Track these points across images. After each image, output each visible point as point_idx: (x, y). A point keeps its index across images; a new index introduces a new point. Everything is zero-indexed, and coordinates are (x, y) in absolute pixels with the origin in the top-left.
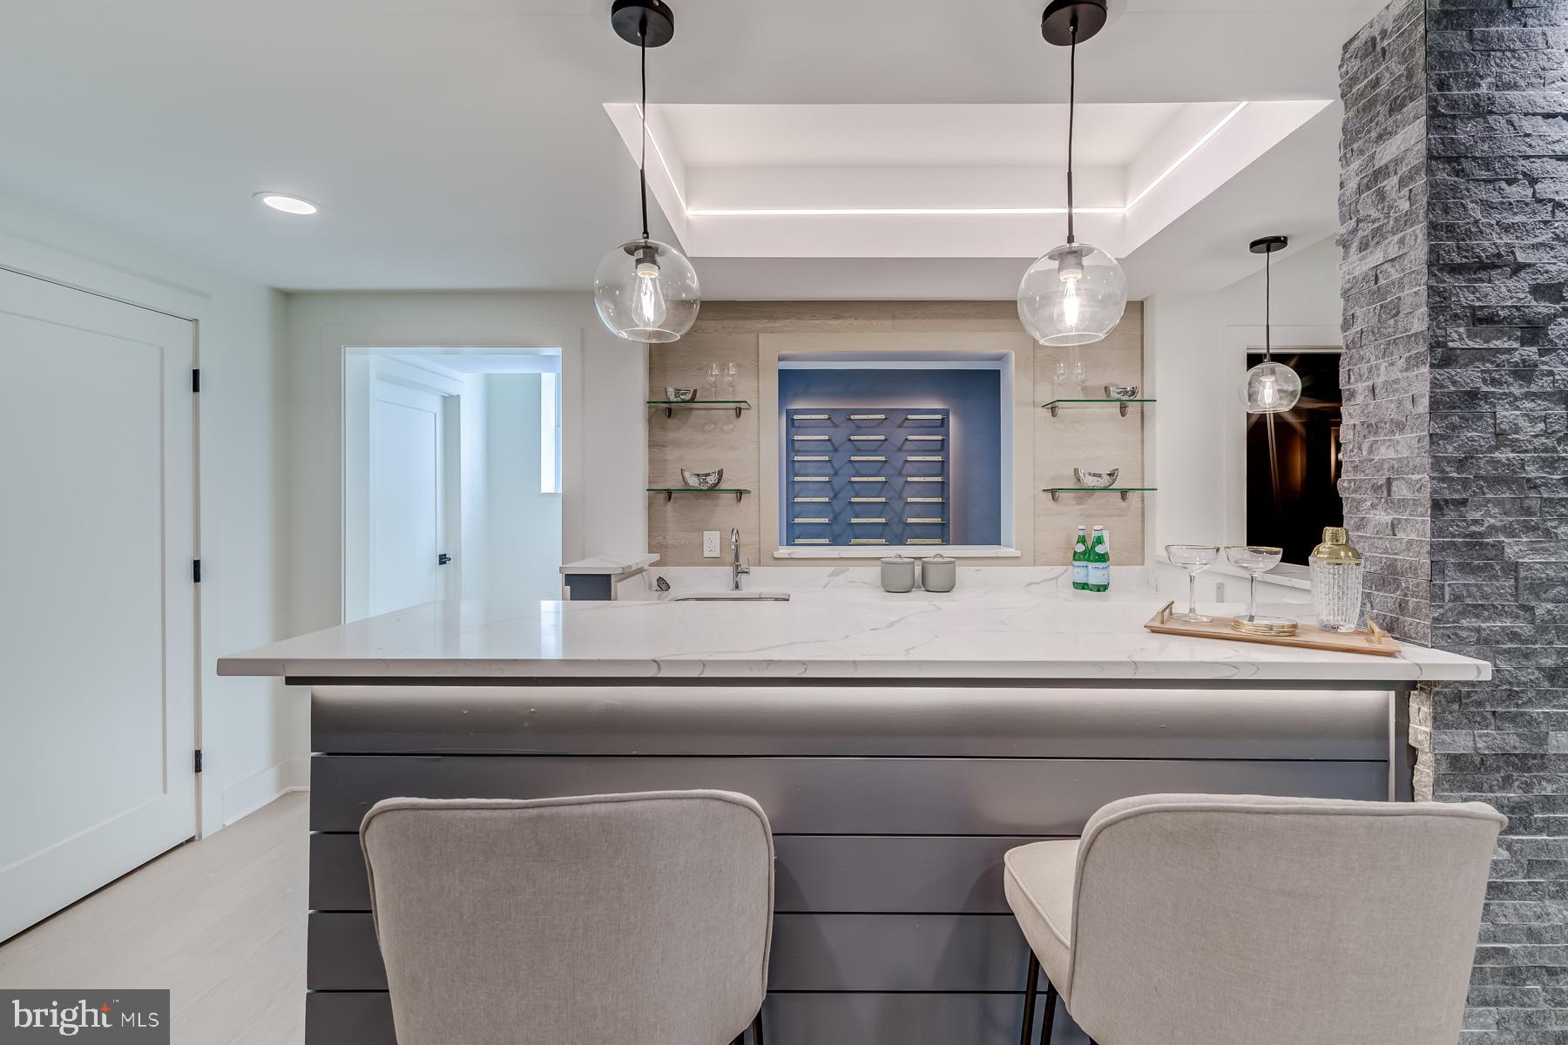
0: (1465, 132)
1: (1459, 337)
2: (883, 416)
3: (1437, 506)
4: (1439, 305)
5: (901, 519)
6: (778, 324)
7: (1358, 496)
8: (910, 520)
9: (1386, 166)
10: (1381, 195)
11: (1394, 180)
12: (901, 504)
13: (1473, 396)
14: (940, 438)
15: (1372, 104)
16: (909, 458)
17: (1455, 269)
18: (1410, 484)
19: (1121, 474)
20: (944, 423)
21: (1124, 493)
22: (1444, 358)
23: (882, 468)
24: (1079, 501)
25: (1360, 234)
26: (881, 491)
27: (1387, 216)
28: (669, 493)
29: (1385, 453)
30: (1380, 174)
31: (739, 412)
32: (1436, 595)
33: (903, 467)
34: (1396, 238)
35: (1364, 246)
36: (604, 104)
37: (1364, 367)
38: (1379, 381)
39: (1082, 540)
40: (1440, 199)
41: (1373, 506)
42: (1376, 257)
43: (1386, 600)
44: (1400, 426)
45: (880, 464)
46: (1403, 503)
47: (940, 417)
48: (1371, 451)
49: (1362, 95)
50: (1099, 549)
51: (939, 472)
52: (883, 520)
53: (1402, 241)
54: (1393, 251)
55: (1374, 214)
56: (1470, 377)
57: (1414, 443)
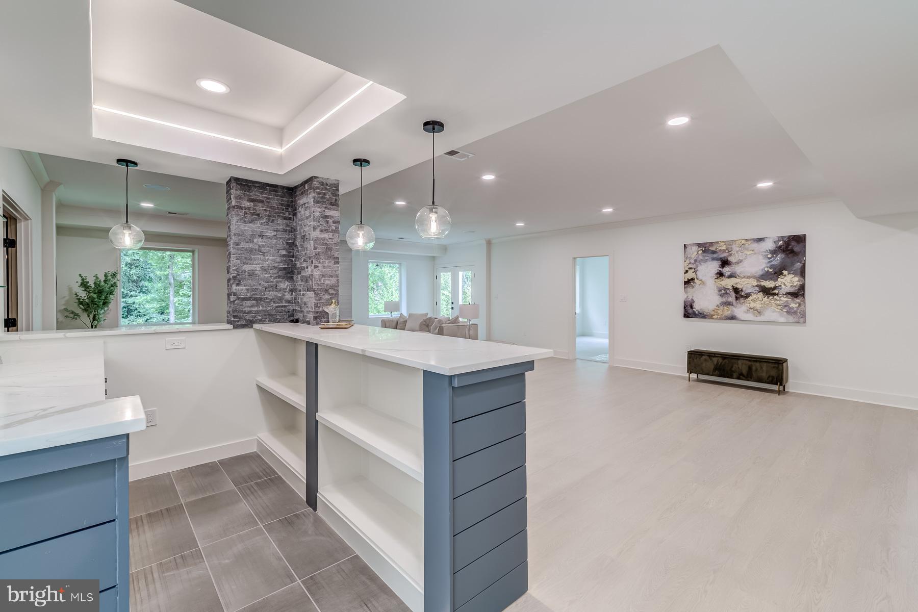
7: (320, 292)
9: (328, 216)
10: (327, 222)
11: (331, 221)
15: (324, 198)
18: (334, 289)
25: (320, 228)
27: (329, 227)
29: (327, 282)
30: (326, 216)
34: (331, 234)
35: (321, 231)
36: (406, 97)
37: (321, 261)
38: (326, 265)
41: (324, 294)
42: (326, 235)
44: (332, 276)
46: (332, 294)
48: (324, 281)
49: (319, 193)
53: (333, 235)
54: (331, 237)
55: (325, 225)
57: (336, 281)
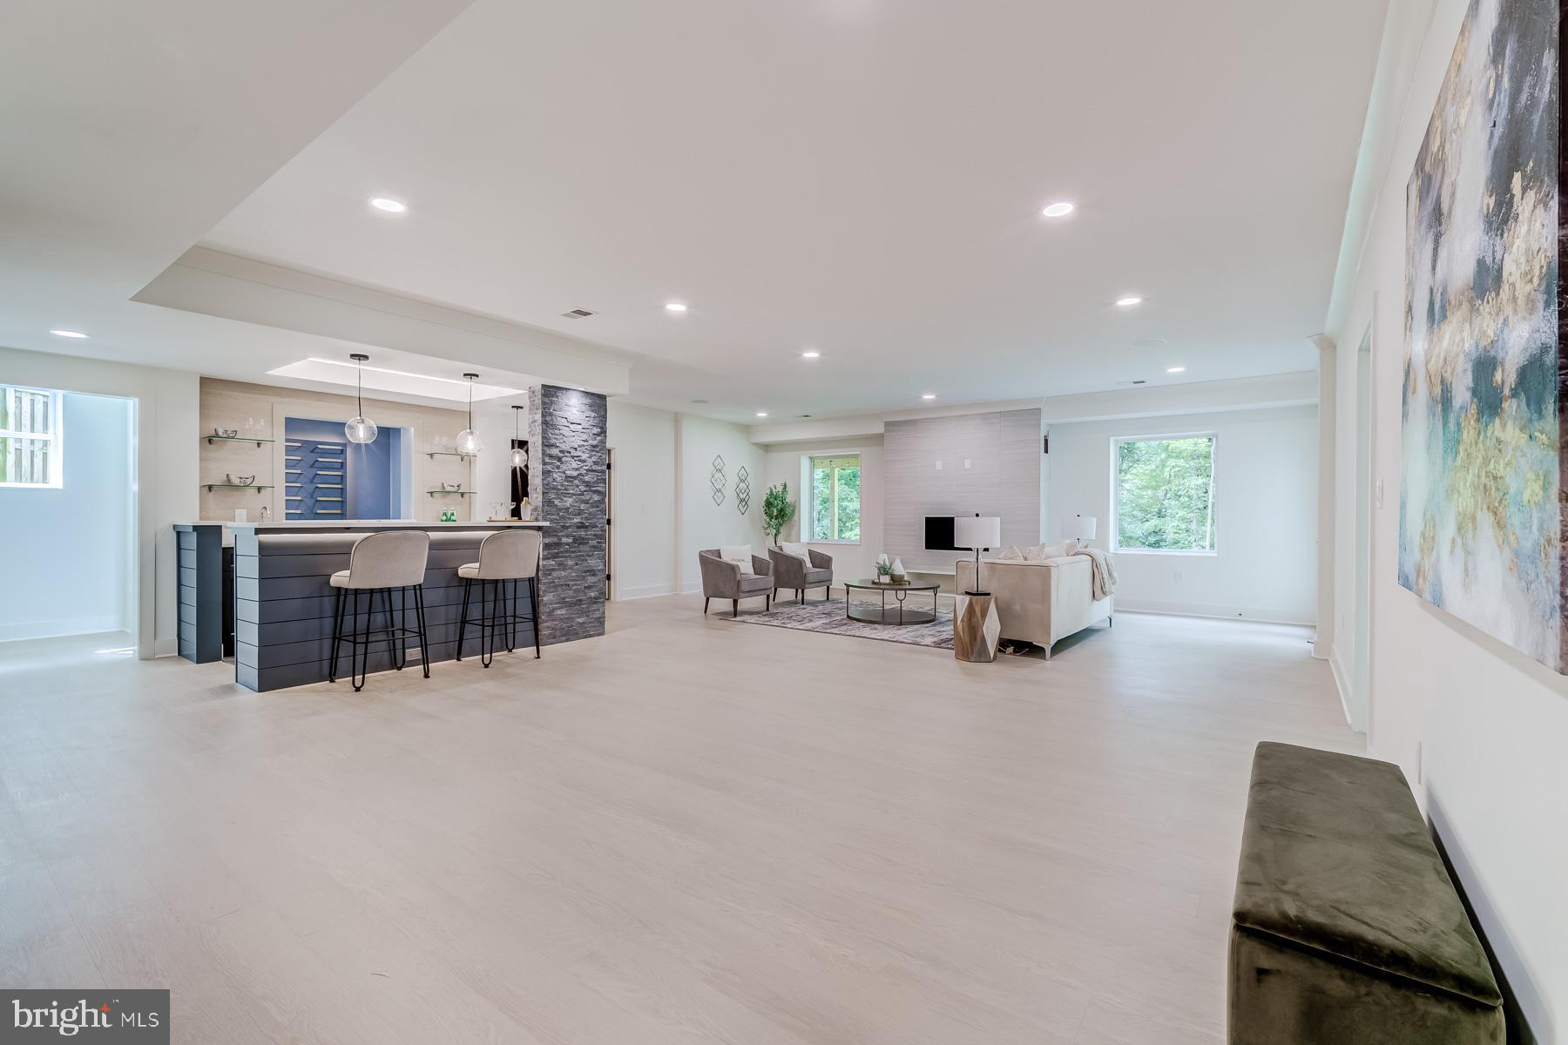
0: (548, 419)
1: (547, 460)
2: (300, 445)
3: (543, 493)
4: (544, 453)
5: (312, 510)
6: (285, 400)
7: (530, 491)
8: (318, 511)
12: (313, 501)
13: (549, 471)
14: (340, 461)
16: (319, 472)
17: (547, 446)
18: (540, 489)
19: (462, 486)
20: (342, 452)
21: (462, 494)
22: (544, 463)
23: (298, 478)
24: (443, 497)
26: (298, 491)
28: (210, 488)
29: (536, 482)
31: (259, 445)
32: (543, 511)
33: (314, 478)
39: (445, 514)
40: (544, 432)
41: (533, 492)
43: (535, 513)
44: (538, 477)
45: (297, 476)
46: (538, 492)
47: (341, 448)
48: (533, 481)
50: (453, 518)
51: (339, 482)
52: (299, 512)
56: (549, 467)
57: (540, 481)
